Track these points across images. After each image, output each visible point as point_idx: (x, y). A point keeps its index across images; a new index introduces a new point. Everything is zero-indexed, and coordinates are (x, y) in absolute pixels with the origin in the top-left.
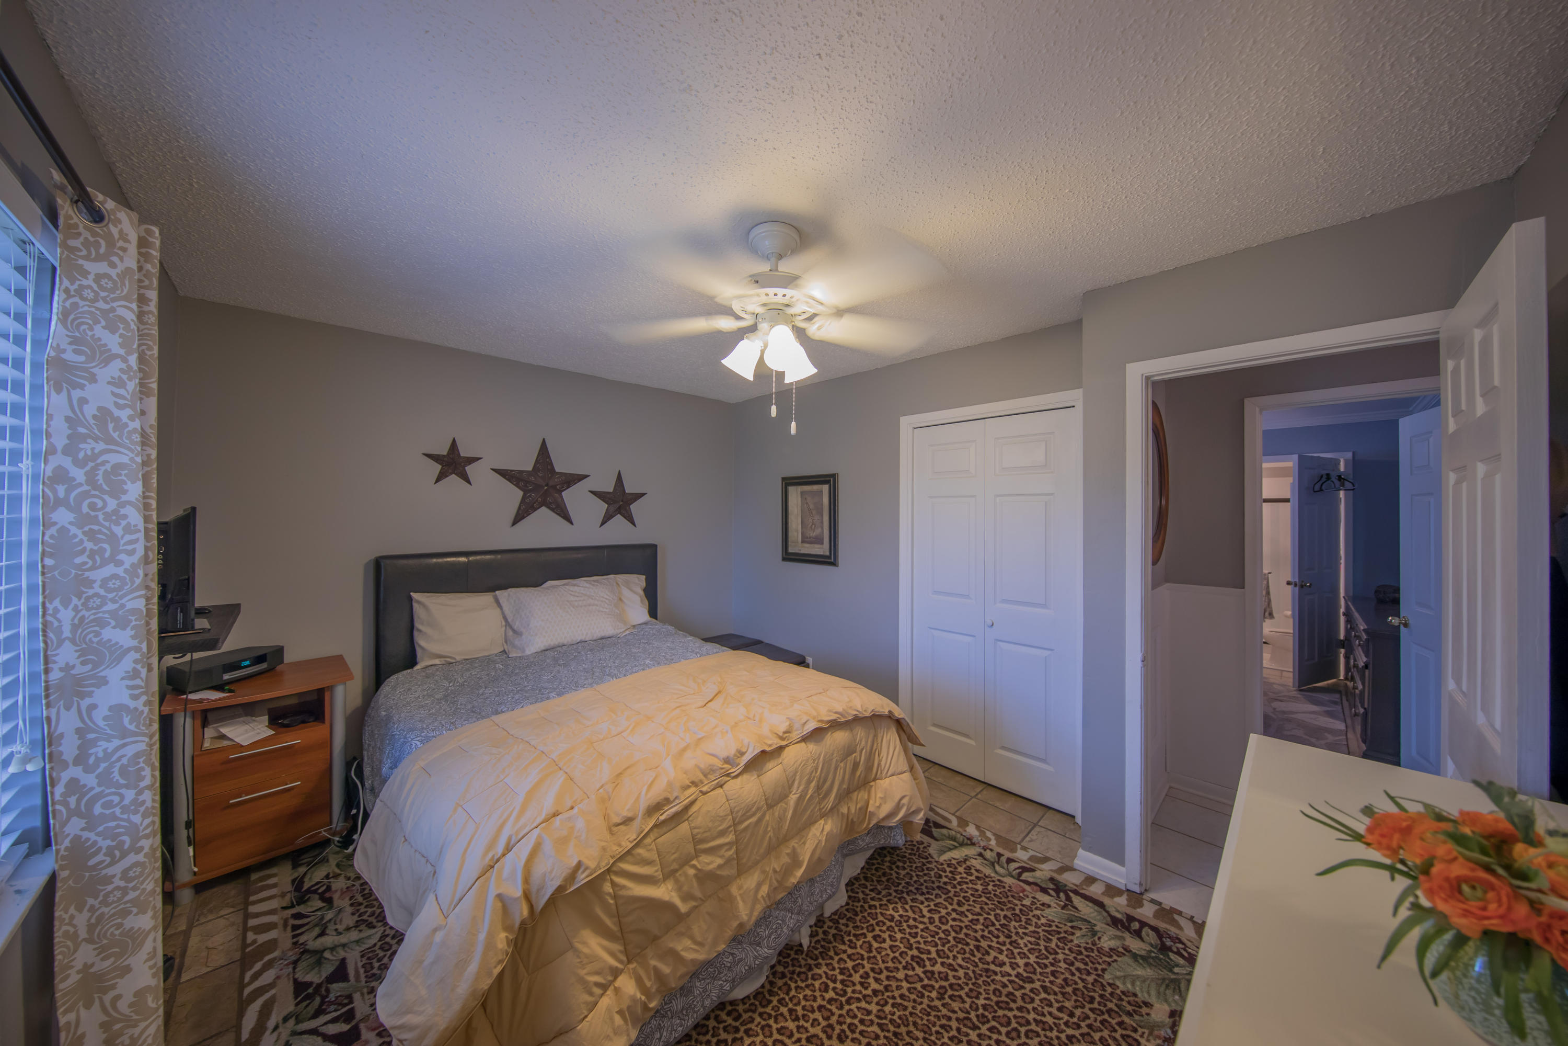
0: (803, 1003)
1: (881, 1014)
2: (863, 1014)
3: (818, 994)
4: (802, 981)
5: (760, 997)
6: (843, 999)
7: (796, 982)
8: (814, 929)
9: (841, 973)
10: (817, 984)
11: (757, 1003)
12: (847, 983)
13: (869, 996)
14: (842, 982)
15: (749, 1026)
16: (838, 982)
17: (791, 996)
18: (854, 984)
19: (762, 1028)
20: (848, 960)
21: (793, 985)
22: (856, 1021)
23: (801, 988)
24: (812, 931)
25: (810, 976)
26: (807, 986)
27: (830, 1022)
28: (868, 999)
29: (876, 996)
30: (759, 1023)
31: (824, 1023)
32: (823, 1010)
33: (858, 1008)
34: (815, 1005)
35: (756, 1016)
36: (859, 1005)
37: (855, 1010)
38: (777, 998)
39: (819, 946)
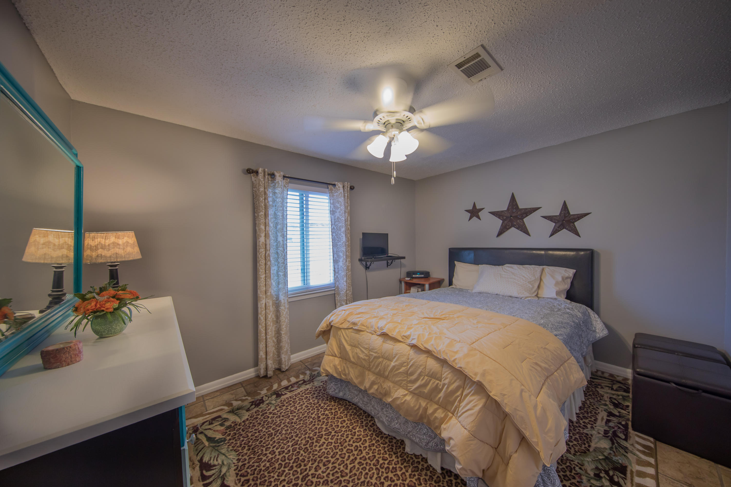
0: (377, 449)
1: (370, 484)
2: (370, 475)
3: (381, 455)
4: (388, 450)
5: (380, 433)
6: (378, 467)
7: (387, 447)
8: (421, 457)
9: (393, 468)
10: (387, 456)
11: (377, 432)
12: (387, 470)
13: (380, 480)
14: (388, 468)
15: (368, 430)
16: (388, 466)
17: (381, 445)
18: (387, 473)
19: (366, 434)
20: (401, 472)
21: (386, 446)
22: (367, 471)
23: (384, 449)
24: (418, 456)
25: (391, 453)
26: (385, 451)
27: (368, 460)
28: (379, 479)
29: (380, 483)
30: (369, 433)
31: (367, 457)
32: (373, 457)
33: (374, 473)
34: (376, 454)
35: (372, 432)
36: (375, 474)
37: (373, 472)
38: (380, 440)
39: (409, 458)
